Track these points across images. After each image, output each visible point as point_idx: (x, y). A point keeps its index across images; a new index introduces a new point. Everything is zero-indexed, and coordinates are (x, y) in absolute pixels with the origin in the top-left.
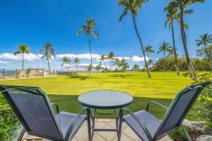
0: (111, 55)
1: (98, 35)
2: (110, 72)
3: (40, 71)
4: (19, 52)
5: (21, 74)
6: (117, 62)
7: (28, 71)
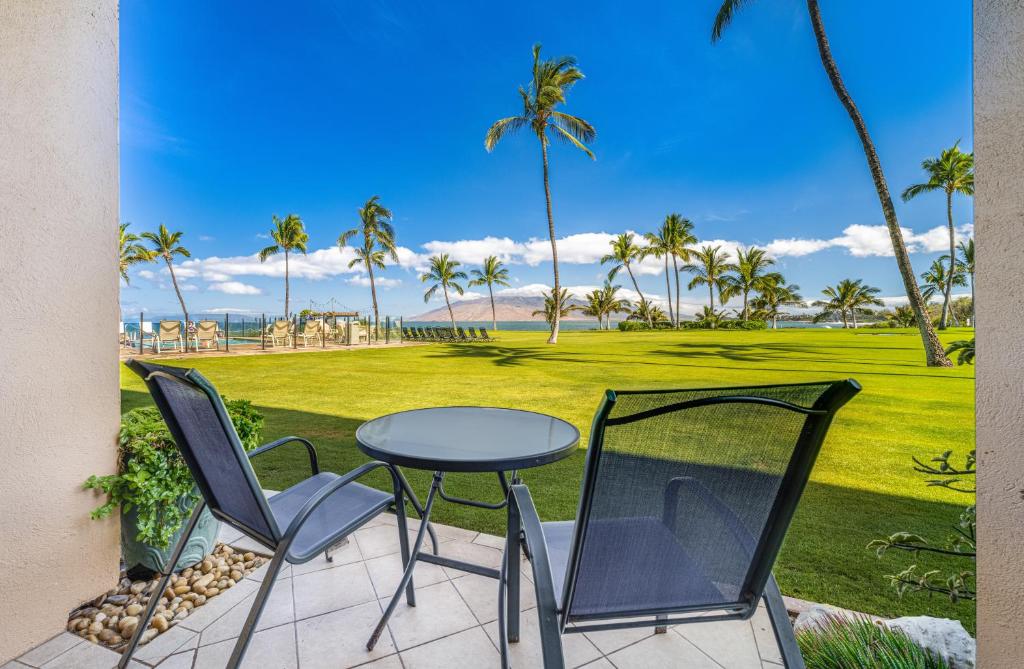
0: (673, 234)
1: (587, 134)
2: (669, 326)
3: (341, 322)
4: (274, 249)
5: (276, 334)
6: (711, 271)
7: (300, 324)
